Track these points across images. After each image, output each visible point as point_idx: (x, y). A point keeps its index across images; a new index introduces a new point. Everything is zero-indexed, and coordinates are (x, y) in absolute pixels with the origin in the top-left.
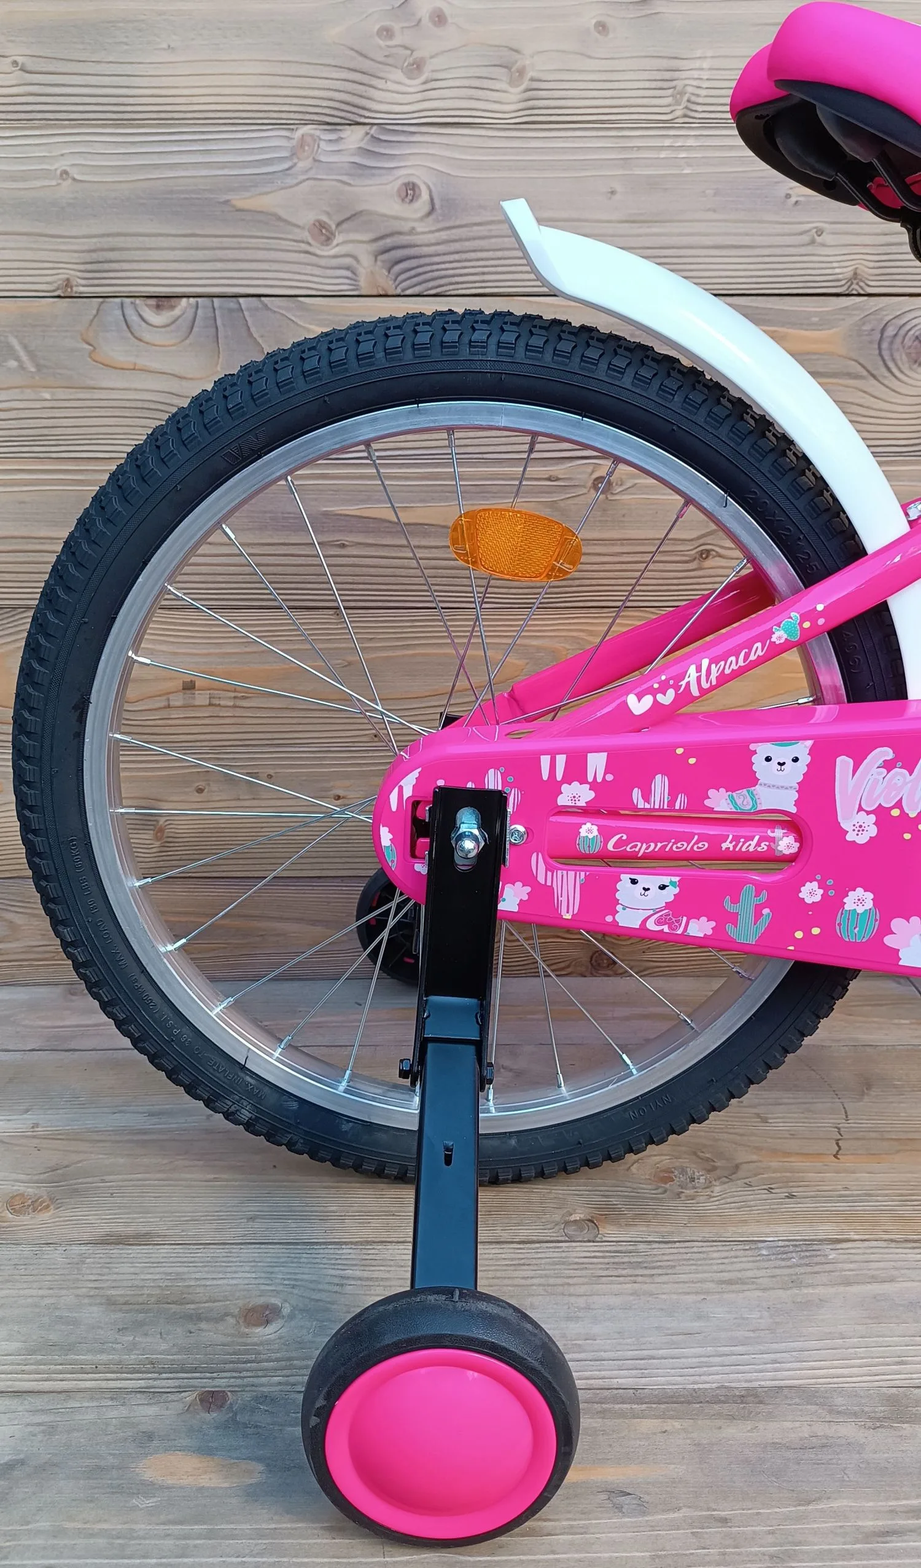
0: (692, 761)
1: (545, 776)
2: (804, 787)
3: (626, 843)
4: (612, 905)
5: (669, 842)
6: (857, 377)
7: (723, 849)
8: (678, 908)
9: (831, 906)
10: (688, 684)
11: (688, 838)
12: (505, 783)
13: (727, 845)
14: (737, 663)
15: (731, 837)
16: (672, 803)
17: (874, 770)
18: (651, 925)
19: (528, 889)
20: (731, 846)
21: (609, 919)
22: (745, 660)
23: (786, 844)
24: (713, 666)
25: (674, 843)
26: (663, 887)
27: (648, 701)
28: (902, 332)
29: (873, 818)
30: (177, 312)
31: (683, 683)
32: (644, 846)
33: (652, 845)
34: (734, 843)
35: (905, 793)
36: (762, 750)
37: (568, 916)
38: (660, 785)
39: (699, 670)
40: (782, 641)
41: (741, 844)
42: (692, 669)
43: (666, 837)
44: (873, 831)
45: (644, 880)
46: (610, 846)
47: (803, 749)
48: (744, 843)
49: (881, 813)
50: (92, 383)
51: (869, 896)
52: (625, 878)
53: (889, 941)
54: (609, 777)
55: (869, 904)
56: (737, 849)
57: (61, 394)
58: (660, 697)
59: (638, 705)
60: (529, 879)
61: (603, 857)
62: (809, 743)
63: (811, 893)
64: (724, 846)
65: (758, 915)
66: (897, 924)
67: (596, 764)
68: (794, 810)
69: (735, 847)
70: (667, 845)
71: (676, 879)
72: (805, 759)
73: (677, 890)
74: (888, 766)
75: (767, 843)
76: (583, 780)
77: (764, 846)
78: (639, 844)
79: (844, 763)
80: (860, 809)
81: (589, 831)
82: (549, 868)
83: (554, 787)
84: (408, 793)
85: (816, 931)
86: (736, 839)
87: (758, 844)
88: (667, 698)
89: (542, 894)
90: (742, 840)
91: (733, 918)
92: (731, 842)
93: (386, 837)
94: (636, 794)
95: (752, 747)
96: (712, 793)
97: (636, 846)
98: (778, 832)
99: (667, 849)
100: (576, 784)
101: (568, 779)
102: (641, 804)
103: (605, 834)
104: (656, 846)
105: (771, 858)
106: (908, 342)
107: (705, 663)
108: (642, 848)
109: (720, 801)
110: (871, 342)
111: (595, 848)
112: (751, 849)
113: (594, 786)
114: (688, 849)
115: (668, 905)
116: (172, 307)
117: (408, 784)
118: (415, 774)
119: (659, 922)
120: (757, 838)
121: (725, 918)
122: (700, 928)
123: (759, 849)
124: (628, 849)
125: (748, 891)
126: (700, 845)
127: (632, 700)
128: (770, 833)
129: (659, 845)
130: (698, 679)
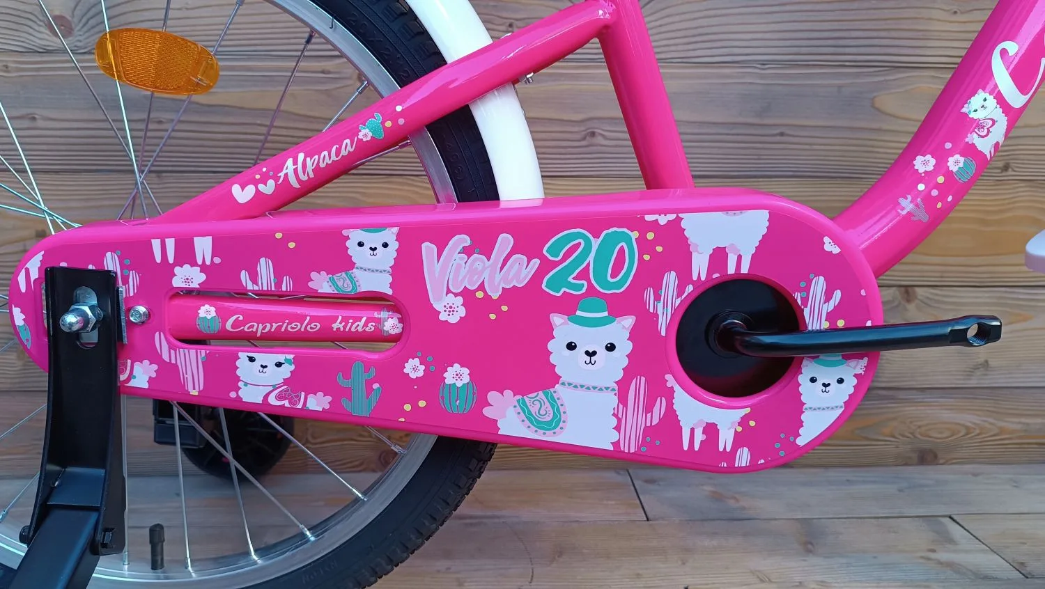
0: (292, 245)
1: (158, 259)
2: (396, 270)
3: (243, 323)
4: (234, 382)
5: (284, 323)
7: (334, 329)
8: (294, 384)
9: (433, 379)
10: (286, 175)
11: (301, 319)
12: (123, 267)
13: (337, 325)
14: (330, 158)
15: (340, 318)
16: (279, 284)
17: (456, 256)
18: (272, 400)
19: (155, 367)
20: (341, 326)
21: (233, 395)
22: (337, 154)
23: (391, 324)
24: (308, 159)
25: (288, 324)
26: (279, 365)
27: (250, 191)
29: (460, 300)
31: (282, 174)
32: (261, 326)
33: (268, 326)
34: (343, 324)
35: (486, 275)
36: (355, 236)
37: (195, 393)
38: (265, 267)
39: (295, 163)
40: (369, 138)
41: (350, 324)
42: (290, 161)
43: (280, 317)
44: (462, 312)
45: (261, 358)
46: (228, 326)
47: (390, 235)
48: (353, 324)
49: (467, 294)
51: (466, 371)
52: (243, 356)
53: (487, 412)
54: (217, 260)
55: (466, 379)
56: (347, 330)
58: (261, 187)
59: (243, 194)
60: (155, 358)
61: (223, 336)
62: (395, 230)
63: (414, 368)
64: (336, 326)
65: (369, 390)
66: (493, 396)
67: (203, 247)
68: (390, 292)
69: (345, 327)
70: (282, 326)
71: (291, 357)
72: (394, 245)
73: (292, 367)
74: (468, 251)
75: (374, 324)
76: (193, 263)
77: (371, 327)
78: (256, 325)
79: (428, 249)
80: (449, 291)
81: (207, 312)
82: (171, 347)
83: (167, 270)
84: (34, 275)
85: (422, 404)
86: (345, 320)
87: (366, 325)
88: (268, 188)
89: (168, 371)
90: (351, 321)
91: (347, 393)
92: (340, 323)
93: (19, 317)
94: (244, 276)
95: (345, 232)
96: (314, 275)
97: (253, 326)
98: (384, 314)
99: (283, 330)
100: (187, 266)
101: (179, 262)
102: (250, 286)
103: (223, 315)
104: (272, 326)
105: (378, 337)
107: (301, 156)
108: (259, 329)
109: (322, 283)
111: (215, 328)
112: (360, 329)
113: (204, 268)
114: (302, 330)
115: (286, 382)
117: (34, 266)
118: (39, 257)
119: (279, 398)
120: (364, 319)
121: (339, 394)
122: (316, 403)
123: (367, 329)
124: (246, 329)
125: (358, 368)
126: (312, 325)
127: (236, 189)
128: (376, 315)
129: (275, 325)
130: (296, 171)
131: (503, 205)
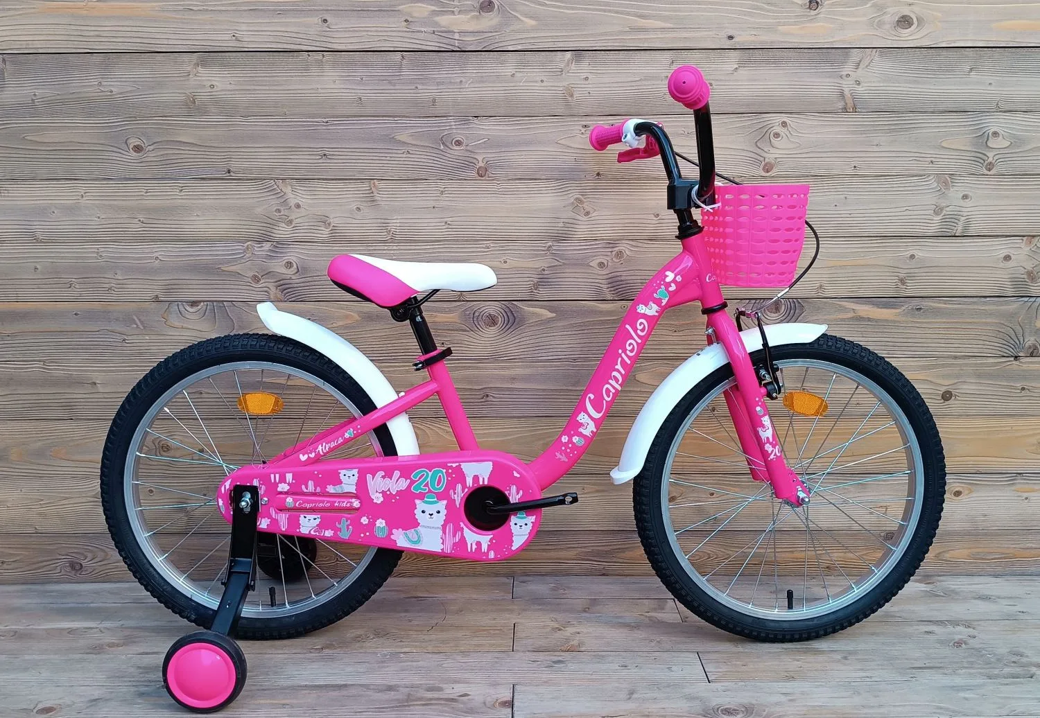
0: (320, 476)
1: (273, 481)
2: (357, 484)
3: (302, 504)
4: (298, 526)
5: (317, 504)
6: (465, 331)
7: (335, 506)
8: (321, 526)
9: (372, 525)
10: (319, 450)
11: (323, 502)
12: (260, 484)
13: (336, 504)
14: (334, 444)
15: (337, 501)
16: (315, 490)
17: (379, 479)
18: (312, 533)
19: (270, 520)
21: (298, 530)
22: (337, 443)
23: (356, 504)
24: (327, 445)
25: (319, 504)
26: (315, 519)
27: (306, 456)
28: (482, 314)
29: (381, 495)
30: (199, 307)
31: (317, 451)
35: (390, 486)
36: (342, 472)
37: (284, 529)
38: (311, 483)
39: (322, 446)
40: (348, 437)
42: (320, 447)
43: (315, 502)
44: (382, 499)
45: (308, 517)
46: (297, 505)
47: (355, 472)
49: (384, 493)
50: (164, 333)
51: (384, 521)
52: (302, 516)
53: (392, 537)
54: (294, 481)
55: (384, 524)
56: (339, 506)
57: (153, 337)
58: (310, 455)
59: (303, 458)
60: (269, 516)
61: (295, 509)
62: (357, 470)
63: (364, 520)
65: (348, 528)
66: (394, 531)
67: (289, 477)
68: (355, 492)
71: (319, 516)
72: (357, 475)
73: (320, 520)
74: (383, 477)
75: (350, 504)
76: (285, 483)
77: (348, 505)
79: (369, 477)
80: (377, 492)
81: (289, 500)
82: (276, 513)
83: (276, 485)
84: (227, 487)
85: (368, 534)
86: (339, 502)
88: (312, 455)
89: (274, 522)
90: (341, 503)
91: (340, 530)
93: (221, 502)
94: (303, 487)
95: (339, 471)
96: (328, 486)
97: (306, 505)
98: (353, 500)
99: (317, 506)
100: (283, 484)
101: (281, 482)
102: (305, 490)
103: (295, 501)
104: (312, 505)
105: (351, 509)
106: (484, 318)
107: (324, 444)
108: (308, 506)
109: (331, 489)
110: (470, 318)
111: (292, 505)
112: (344, 506)
113: (289, 484)
114: (324, 506)
115: (317, 525)
116: (198, 306)
117: (228, 484)
118: (230, 481)
119: (315, 532)
120: (346, 502)
121: (336, 530)
122: (328, 533)
124: (303, 506)
125: (344, 520)
126: (327, 505)
127: (301, 456)
128: (350, 500)
129: (314, 504)
130: (322, 449)
131: (400, 459)
